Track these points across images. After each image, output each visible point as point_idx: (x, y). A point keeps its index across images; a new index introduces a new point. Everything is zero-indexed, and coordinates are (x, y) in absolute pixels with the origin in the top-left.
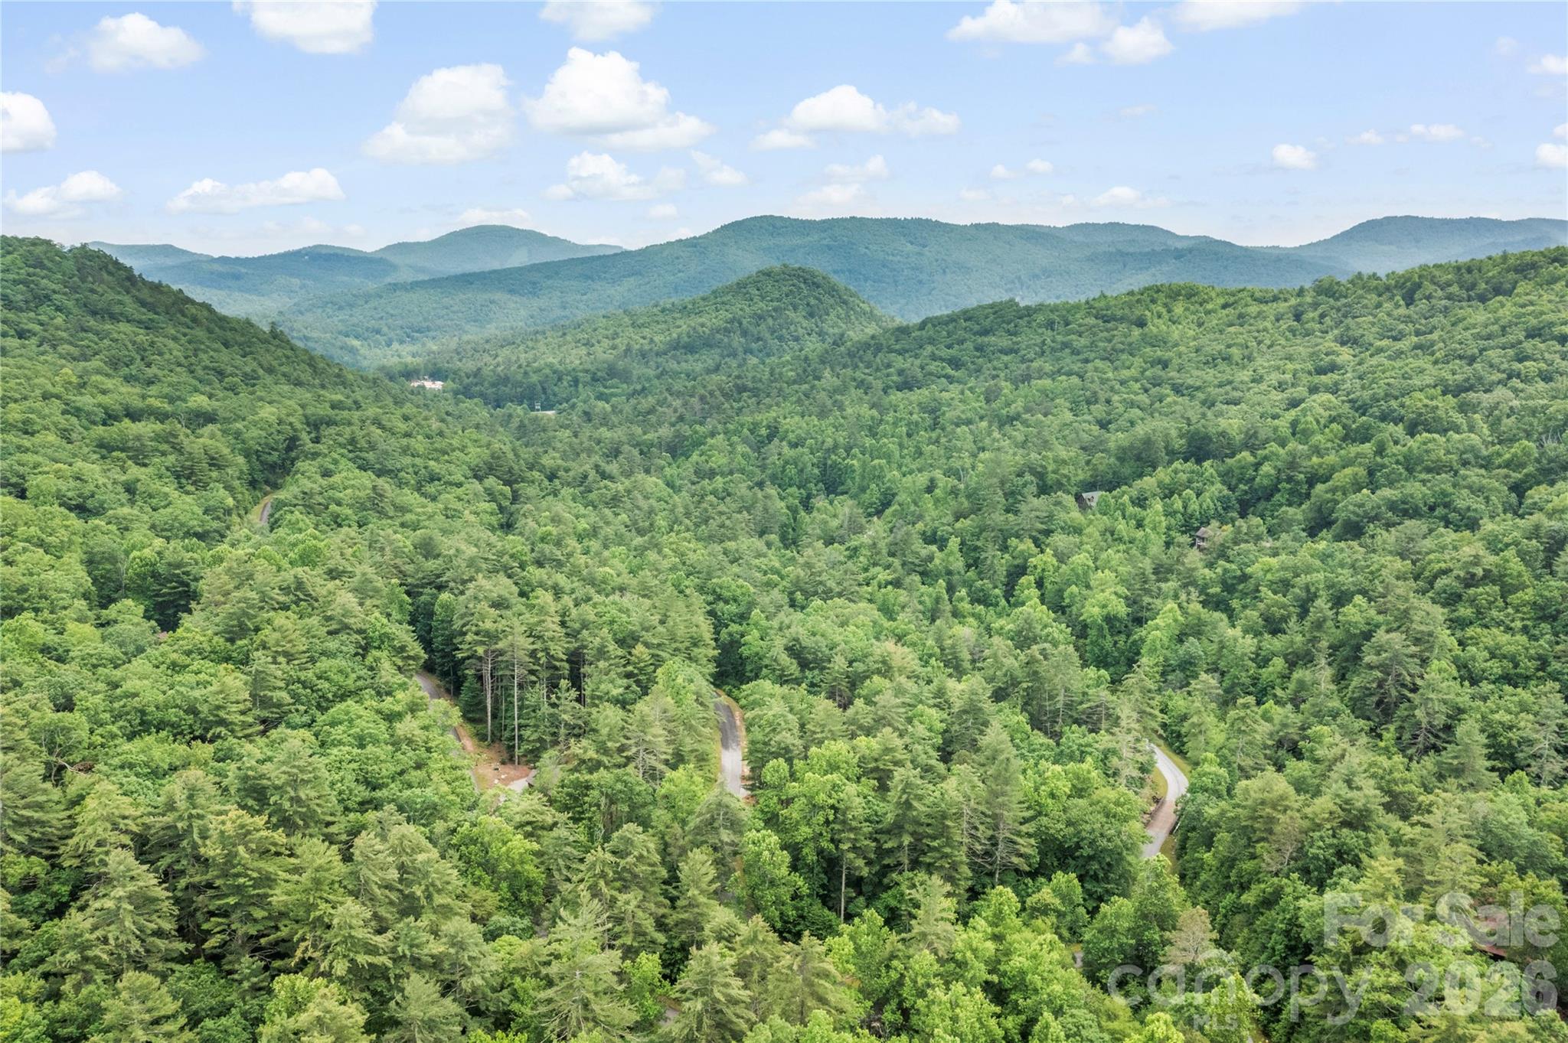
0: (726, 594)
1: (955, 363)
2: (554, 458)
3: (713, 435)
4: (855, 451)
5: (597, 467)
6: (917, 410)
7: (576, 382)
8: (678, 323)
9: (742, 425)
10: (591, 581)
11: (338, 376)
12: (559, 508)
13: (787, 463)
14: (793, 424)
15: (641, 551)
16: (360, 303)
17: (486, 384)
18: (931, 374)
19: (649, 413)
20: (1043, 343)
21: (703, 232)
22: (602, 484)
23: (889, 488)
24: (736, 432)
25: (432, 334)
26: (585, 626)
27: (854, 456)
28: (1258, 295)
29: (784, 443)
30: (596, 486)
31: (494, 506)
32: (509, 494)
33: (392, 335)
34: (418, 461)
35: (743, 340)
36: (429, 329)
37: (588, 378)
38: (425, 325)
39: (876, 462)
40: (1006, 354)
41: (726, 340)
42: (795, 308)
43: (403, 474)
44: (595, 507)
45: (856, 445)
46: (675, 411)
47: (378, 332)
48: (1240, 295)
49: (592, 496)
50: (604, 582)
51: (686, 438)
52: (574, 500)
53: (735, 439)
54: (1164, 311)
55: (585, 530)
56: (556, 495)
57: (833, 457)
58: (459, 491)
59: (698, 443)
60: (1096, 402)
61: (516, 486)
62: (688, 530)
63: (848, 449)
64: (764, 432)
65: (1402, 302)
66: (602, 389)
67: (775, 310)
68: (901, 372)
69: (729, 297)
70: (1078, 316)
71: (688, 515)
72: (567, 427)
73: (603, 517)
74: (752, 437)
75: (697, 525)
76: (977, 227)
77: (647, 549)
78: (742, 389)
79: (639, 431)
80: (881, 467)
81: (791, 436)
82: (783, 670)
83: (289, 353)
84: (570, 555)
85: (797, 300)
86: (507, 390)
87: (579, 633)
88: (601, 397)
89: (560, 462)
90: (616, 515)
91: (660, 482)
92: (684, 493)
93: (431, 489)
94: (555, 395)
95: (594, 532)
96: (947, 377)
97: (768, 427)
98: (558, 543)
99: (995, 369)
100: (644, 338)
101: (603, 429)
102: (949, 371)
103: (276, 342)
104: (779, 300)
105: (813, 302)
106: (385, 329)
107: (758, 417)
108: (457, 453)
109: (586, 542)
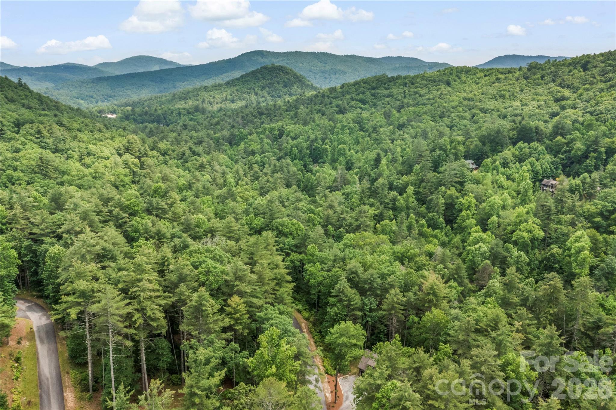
0: (286, 230)
1: (364, 102)
2: (166, 145)
3: (250, 134)
4: (327, 141)
5: (190, 148)
6: (352, 122)
7: (180, 114)
8: (226, 90)
9: (265, 129)
10: (187, 228)
11: (55, 106)
12: (167, 171)
13: (292, 147)
14: (291, 128)
15: (222, 199)
16: (85, 85)
17: (136, 115)
18: (352, 107)
19: (216, 125)
20: (405, 92)
21: (234, 57)
22: (193, 158)
23: (350, 160)
24: (262, 133)
25: (116, 98)
26: (182, 279)
27: (326, 144)
28: (501, 70)
29: (289, 138)
30: (190, 159)
31: (127, 170)
32: (139, 164)
33: (98, 98)
34: (81, 144)
35: (256, 97)
36: (115, 96)
37: (185, 112)
38: (113, 94)
39: (341, 146)
40: (387, 97)
41: (248, 97)
42: (278, 83)
43: (70, 152)
44: (189, 171)
45: (327, 138)
46: (229, 124)
47: (92, 97)
48: (492, 71)
49: (189, 165)
50: (197, 226)
51: (236, 136)
52: (177, 167)
53: (262, 136)
54: (456, 78)
55: (184, 185)
56: (166, 164)
57: (315, 144)
58: (107, 162)
59: (242, 139)
60: (444, 117)
61: (142, 159)
62: (247, 184)
63: (323, 140)
64: (277, 132)
65: (581, 70)
66: (192, 116)
67: (270, 84)
68: (337, 106)
69: (249, 78)
70: (418, 80)
71: (245, 175)
72: (174, 131)
73: (195, 177)
74: (271, 135)
75: (252, 181)
76: (347, 56)
77: (227, 198)
78: (261, 114)
79: (212, 132)
80: (344, 149)
81: (292, 134)
82: (349, 301)
83: (28, 94)
84: (171, 205)
85: (279, 80)
86: (147, 118)
87: (177, 286)
88: (191, 120)
89: (169, 146)
90: (203, 175)
91: (226, 157)
92: (240, 163)
93: (88, 160)
94: (170, 120)
95: (190, 186)
96: (361, 108)
97: (279, 130)
98: (165, 195)
99: (383, 104)
100: (211, 96)
101: (193, 132)
102: (361, 105)
103: (21, 88)
104: (271, 80)
105: (286, 80)
106: (95, 96)
107: (273, 125)
108: (109, 141)
109: (184, 193)
